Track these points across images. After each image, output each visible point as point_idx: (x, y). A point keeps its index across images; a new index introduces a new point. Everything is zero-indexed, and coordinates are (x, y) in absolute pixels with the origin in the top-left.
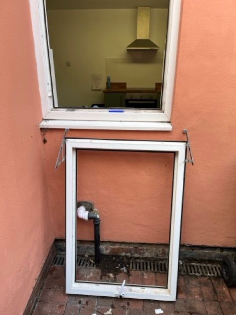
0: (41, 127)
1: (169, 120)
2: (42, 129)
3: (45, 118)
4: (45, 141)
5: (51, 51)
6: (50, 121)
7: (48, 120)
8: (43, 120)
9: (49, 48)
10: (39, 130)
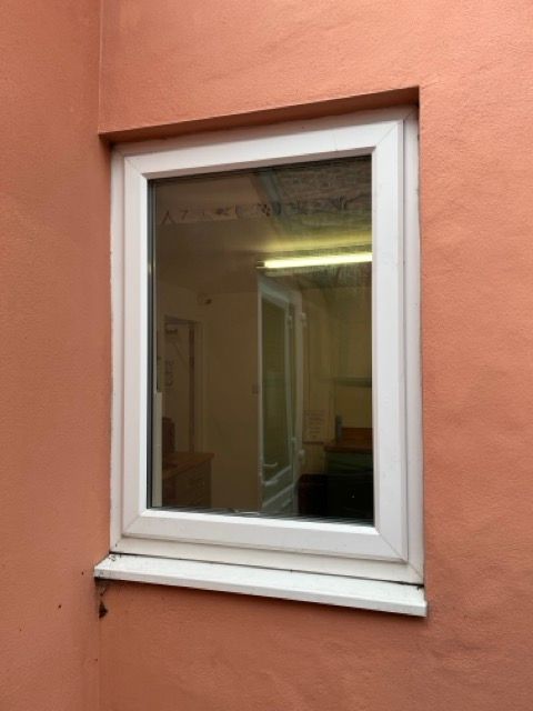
0: (97, 575)
1: (420, 581)
2: (98, 580)
3: (114, 550)
4: (103, 612)
5: (158, 396)
6: (124, 558)
7: (121, 554)
8: (111, 553)
9: (155, 391)
10: (90, 584)
